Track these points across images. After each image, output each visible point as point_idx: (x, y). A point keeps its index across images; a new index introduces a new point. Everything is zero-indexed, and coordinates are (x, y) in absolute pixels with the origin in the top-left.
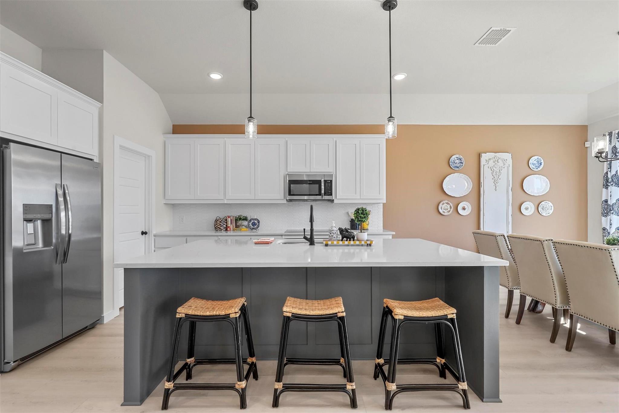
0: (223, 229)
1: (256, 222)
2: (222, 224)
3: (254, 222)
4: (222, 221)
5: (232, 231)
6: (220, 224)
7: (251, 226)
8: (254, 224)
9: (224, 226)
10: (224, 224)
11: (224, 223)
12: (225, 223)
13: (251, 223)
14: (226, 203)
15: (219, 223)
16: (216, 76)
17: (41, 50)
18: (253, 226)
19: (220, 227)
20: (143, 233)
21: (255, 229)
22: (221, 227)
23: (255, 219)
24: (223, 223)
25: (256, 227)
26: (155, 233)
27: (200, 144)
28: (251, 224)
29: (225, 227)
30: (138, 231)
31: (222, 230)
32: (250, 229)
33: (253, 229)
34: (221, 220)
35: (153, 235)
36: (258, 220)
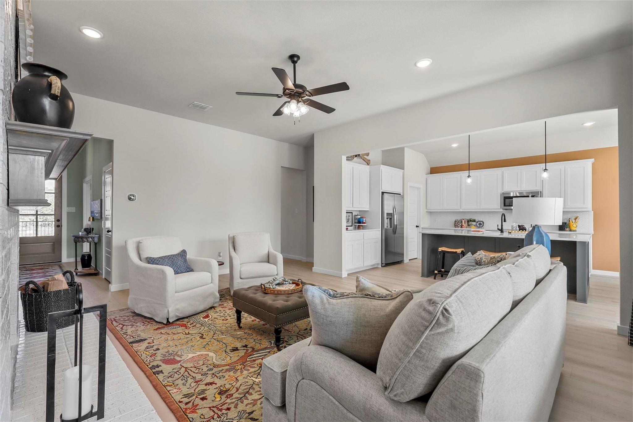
1: (481, 223)
4: (459, 222)
5: (465, 228)
7: (478, 225)
8: (480, 224)
9: (460, 225)
13: (478, 223)
14: (462, 211)
15: (457, 223)
19: (458, 225)
20: (417, 226)
23: (481, 221)
25: (481, 226)
27: (446, 179)
30: (414, 225)
32: (477, 227)
33: (479, 227)
36: (483, 222)
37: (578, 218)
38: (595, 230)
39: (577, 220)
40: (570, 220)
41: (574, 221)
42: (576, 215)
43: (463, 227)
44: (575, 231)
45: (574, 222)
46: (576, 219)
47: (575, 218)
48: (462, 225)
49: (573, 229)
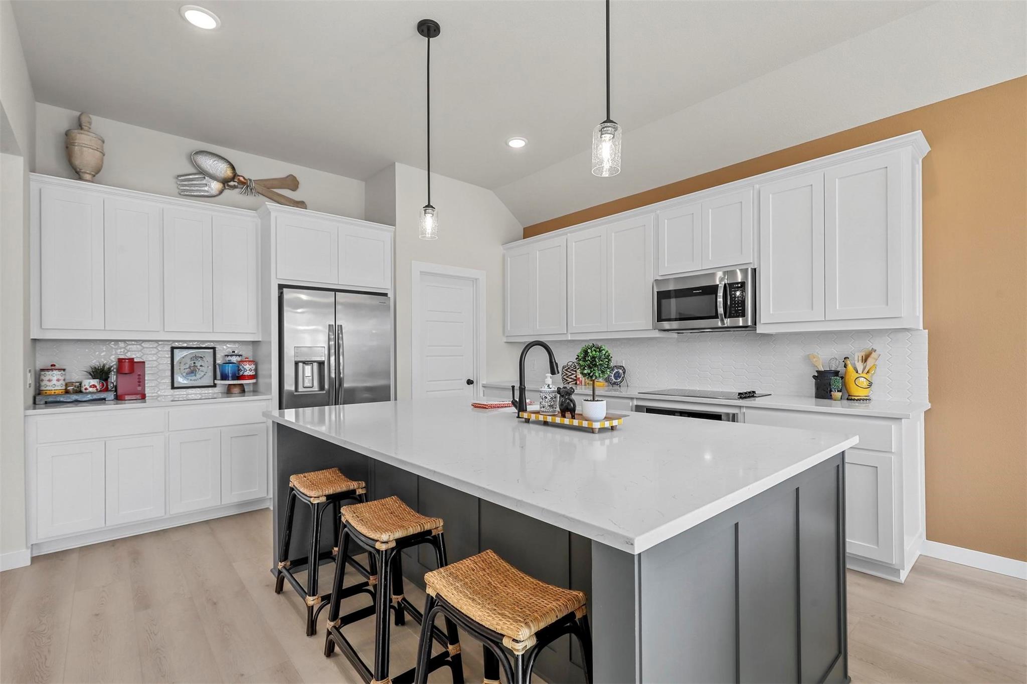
0: (572, 381)
1: (621, 371)
2: (568, 373)
3: (617, 372)
4: (569, 368)
5: (583, 387)
6: (567, 374)
7: (613, 378)
8: (617, 376)
9: (572, 377)
10: (573, 374)
11: (573, 372)
12: (575, 373)
13: (614, 373)
14: (569, 339)
15: (565, 372)
16: (517, 143)
17: (363, 184)
18: (615, 379)
19: (566, 378)
20: (470, 382)
21: (617, 385)
22: (568, 379)
23: (620, 366)
24: (570, 372)
25: (619, 380)
26: (485, 382)
27: (539, 251)
28: (613, 375)
29: (575, 378)
30: (461, 379)
31: (570, 383)
32: (610, 383)
33: (615, 383)
34: (567, 368)
35: (481, 385)
36: (624, 369)
37: (874, 355)
38: (933, 395)
39: (870, 361)
40: (848, 362)
41: (860, 366)
42: (868, 345)
43: (578, 382)
44: (867, 400)
45: (860, 371)
46: (865, 359)
47: (863, 354)
48: (576, 377)
49: (857, 392)
